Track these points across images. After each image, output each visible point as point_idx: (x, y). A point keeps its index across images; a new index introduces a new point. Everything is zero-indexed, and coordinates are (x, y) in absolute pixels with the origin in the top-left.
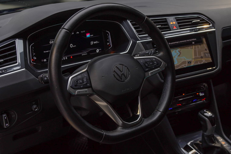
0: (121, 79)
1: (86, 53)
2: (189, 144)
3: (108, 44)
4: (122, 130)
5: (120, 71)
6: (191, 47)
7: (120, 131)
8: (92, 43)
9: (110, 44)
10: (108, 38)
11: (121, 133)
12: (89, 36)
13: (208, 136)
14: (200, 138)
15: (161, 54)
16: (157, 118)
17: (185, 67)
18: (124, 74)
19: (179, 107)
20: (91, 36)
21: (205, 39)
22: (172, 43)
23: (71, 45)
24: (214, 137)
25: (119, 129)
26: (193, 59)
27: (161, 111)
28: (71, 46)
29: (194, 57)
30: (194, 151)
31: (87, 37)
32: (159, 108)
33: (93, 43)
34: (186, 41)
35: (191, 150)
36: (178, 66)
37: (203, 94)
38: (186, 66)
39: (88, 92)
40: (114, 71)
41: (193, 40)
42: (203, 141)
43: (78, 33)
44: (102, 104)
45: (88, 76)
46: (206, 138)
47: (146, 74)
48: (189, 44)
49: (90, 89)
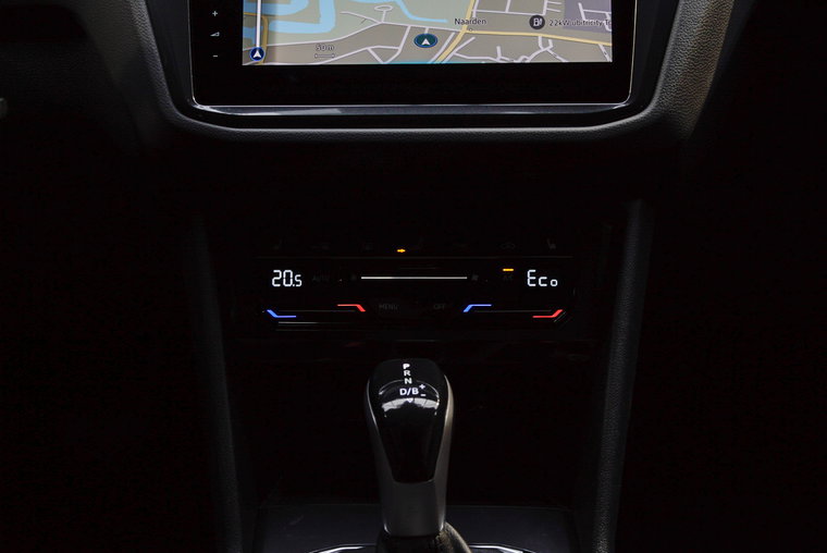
17: (382, 63)
26: (460, 22)
29: (471, 11)
37: (554, 283)
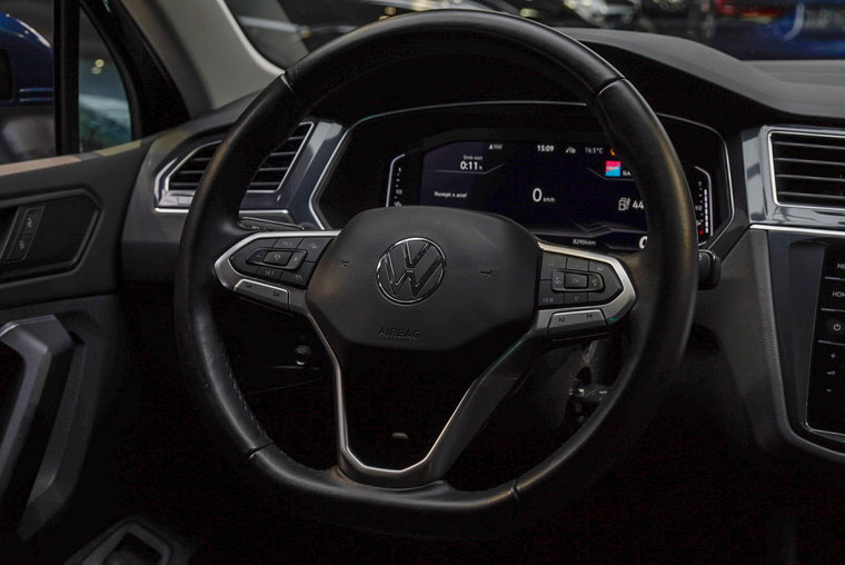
1: (591, 239)
8: (624, 204)
10: (699, 201)
12: (618, 175)
20: (625, 173)
23: (537, 193)
28: (537, 197)
31: (608, 174)
33: (632, 203)
43: (573, 151)
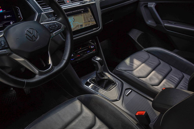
0: (33, 39)
1: (2, 25)
2: (88, 81)
3: (19, 17)
4: (39, 77)
5: (31, 33)
6: (81, 15)
7: (38, 78)
8: (5, 17)
9: (20, 17)
10: (18, 13)
11: (39, 79)
13: (100, 73)
14: (95, 76)
15: (60, 19)
16: (64, 64)
18: (34, 35)
19: (79, 57)
20: (3, 11)
21: (90, 9)
22: (68, 13)
24: (103, 73)
25: (37, 76)
26: (83, 23)
27: (66, 59)
30: (92, 84)
32: (64, 58)
33: (7, 16)
34: (77, 11)
35: (90, 84)
36: (74, 29)
37: (93, 47)
38: (79, 28)
39: (7, 52)
40: (26, 34)
41: (82, 10)
42: (97, 77)
44: (20, 59)
45: (5, 40)
46: (98, 75)
47: (51, 34)
48: (79, 13)
49: (9, 49)
